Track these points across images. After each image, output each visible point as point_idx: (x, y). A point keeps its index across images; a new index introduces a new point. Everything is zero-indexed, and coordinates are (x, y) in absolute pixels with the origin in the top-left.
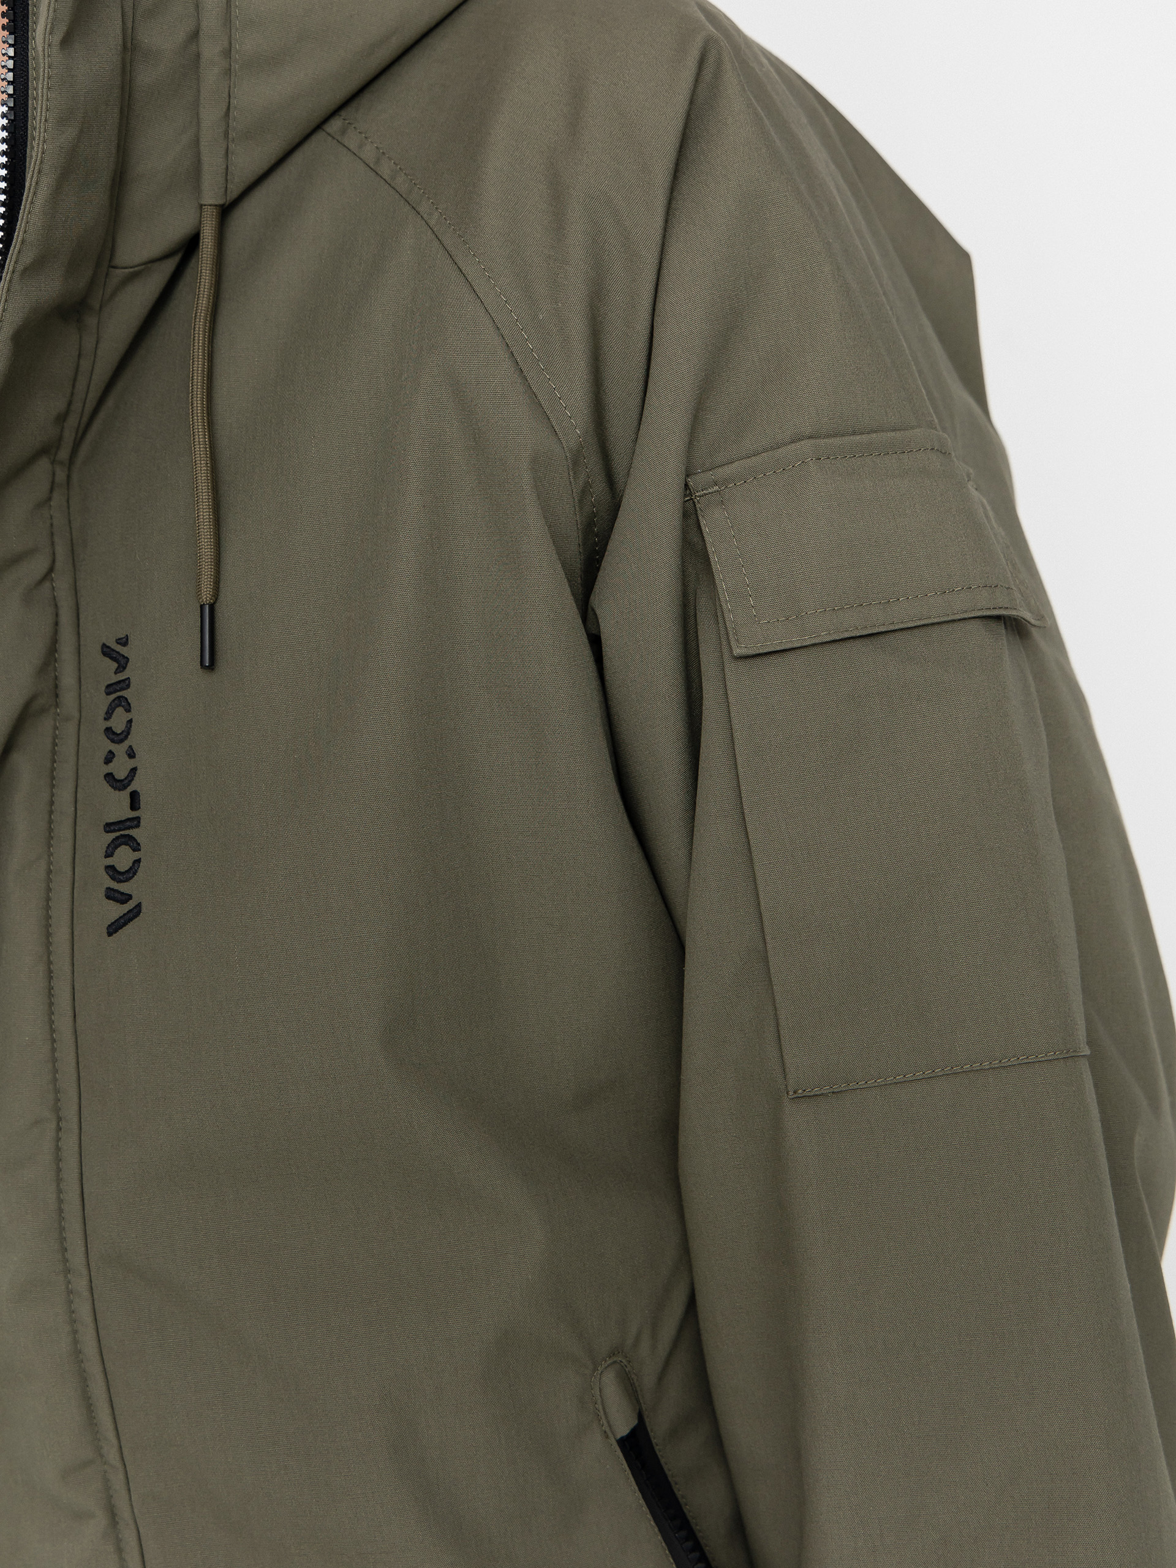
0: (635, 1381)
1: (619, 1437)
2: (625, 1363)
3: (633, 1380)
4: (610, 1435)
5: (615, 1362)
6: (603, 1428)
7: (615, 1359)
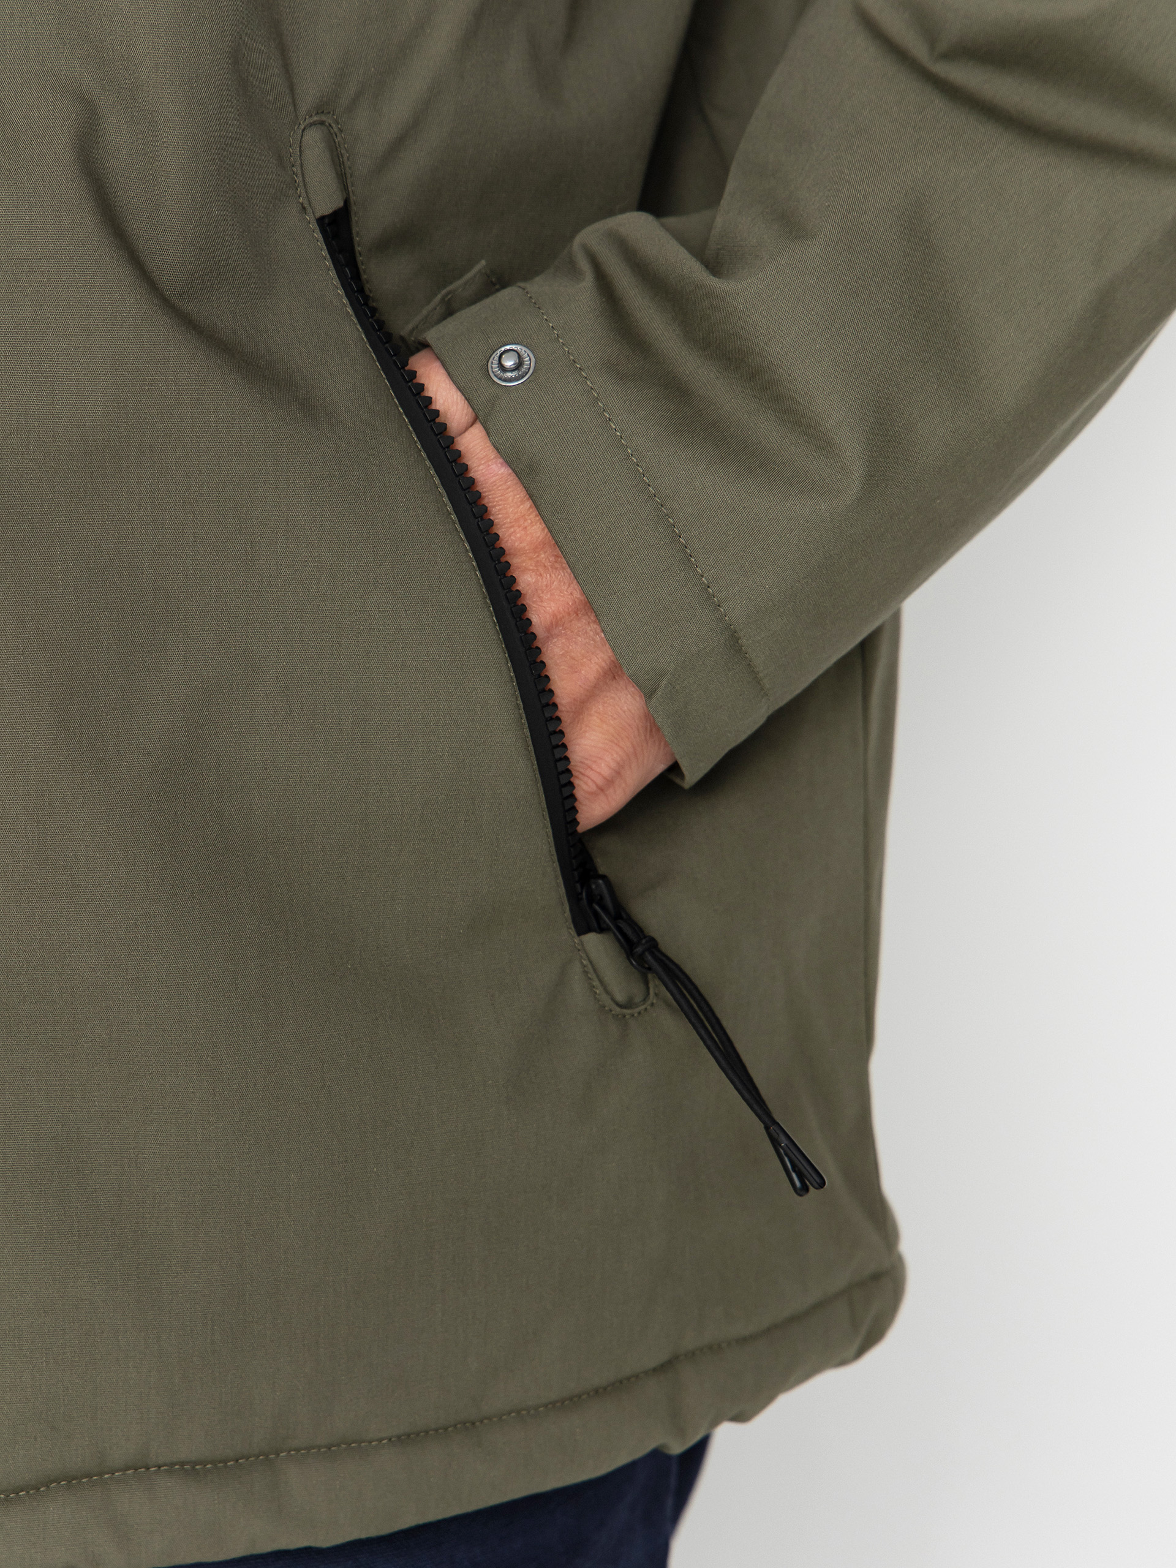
0: (345, 159)
1: (318, 215)
2: (336, 130)
3: (342, 157)
4: (309, 210)
5: (322, 123)
6: (301, 201)
7: (323, 118)
